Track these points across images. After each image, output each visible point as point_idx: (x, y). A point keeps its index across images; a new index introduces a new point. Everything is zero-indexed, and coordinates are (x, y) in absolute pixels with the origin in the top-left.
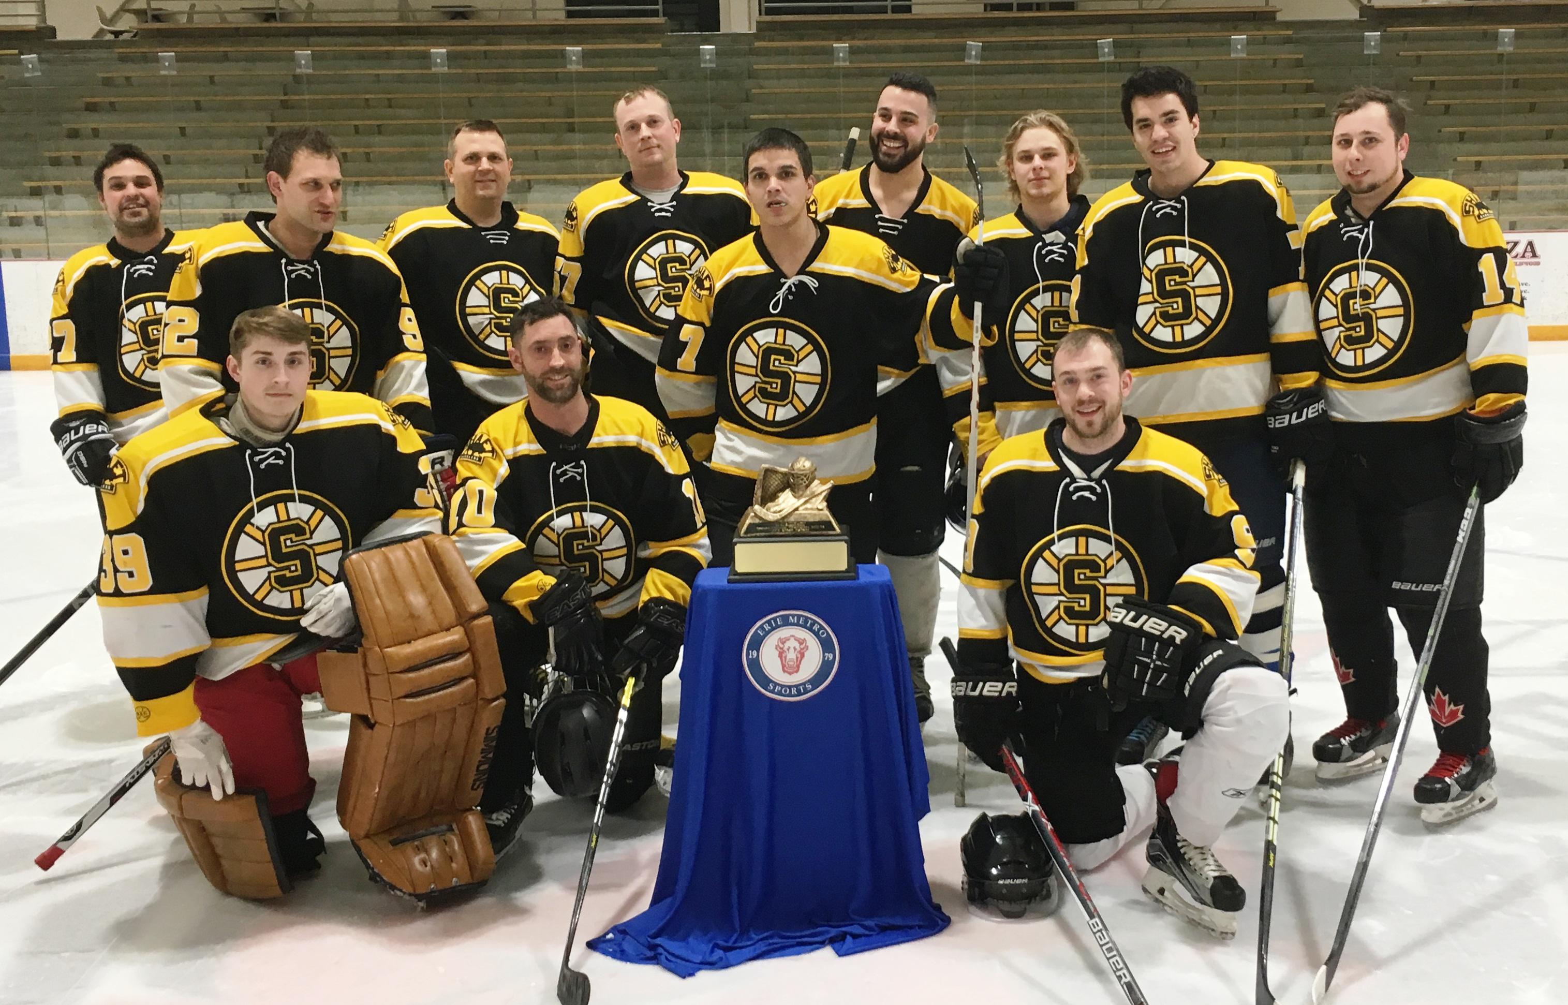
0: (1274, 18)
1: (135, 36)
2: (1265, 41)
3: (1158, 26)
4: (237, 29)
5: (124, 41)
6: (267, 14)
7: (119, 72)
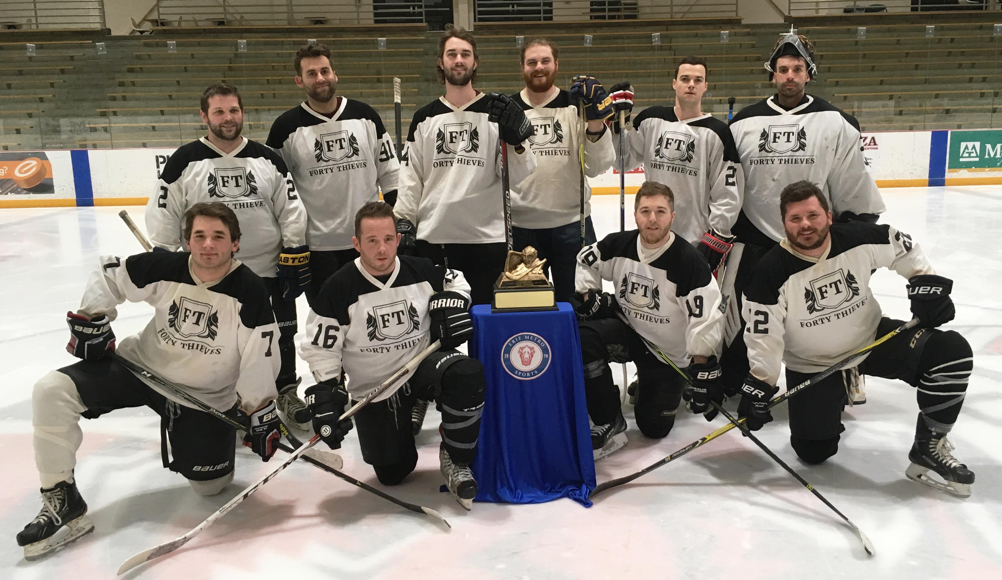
0: (740, 23)
1: (151, 33)
2: (736, 34)
3: (681, 27)
4: (204, 30)
5: (146, 36)
6: (219, 22)
7: (145, 52)
